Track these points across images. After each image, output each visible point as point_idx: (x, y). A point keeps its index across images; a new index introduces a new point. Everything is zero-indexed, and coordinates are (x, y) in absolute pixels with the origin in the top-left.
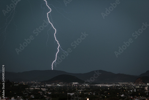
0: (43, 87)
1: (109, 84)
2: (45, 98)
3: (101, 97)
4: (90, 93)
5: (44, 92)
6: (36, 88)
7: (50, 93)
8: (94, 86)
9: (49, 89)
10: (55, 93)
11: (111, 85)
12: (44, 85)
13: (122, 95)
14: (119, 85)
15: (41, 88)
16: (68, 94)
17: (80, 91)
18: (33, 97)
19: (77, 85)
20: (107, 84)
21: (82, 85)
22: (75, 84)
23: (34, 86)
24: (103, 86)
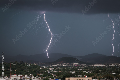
0: (50, 67)
1: (103, 64)
2: (52, 75)
3: (96, 75)
4: (88, 72)
5: (50, 71)
6: (44, 68)
7: (55, 72)
8: (91, 66)
9: (55, 68)
10: (60, 72)
11: (105, 65)
12: (51, 66)
13: (113, 73)
14: (111, 65)
15: (48, 68)
16: (70, 72)
17: (80, 70)
18: (42, 75)
19: (77, 65)
20: (101, 64)
21: (82, 65)
22: (76, 65)
23: (43, 66)
24: (98, 66)
